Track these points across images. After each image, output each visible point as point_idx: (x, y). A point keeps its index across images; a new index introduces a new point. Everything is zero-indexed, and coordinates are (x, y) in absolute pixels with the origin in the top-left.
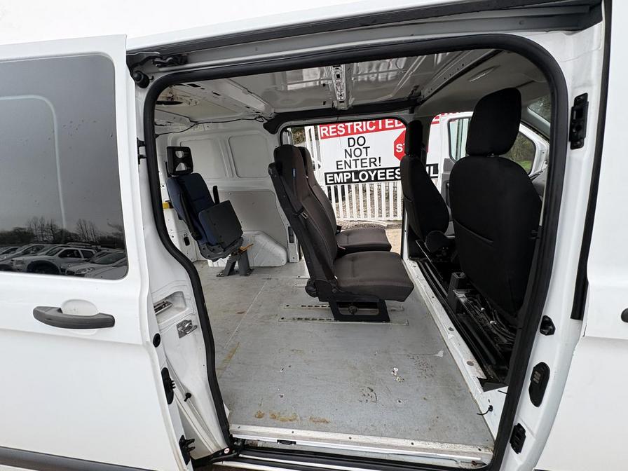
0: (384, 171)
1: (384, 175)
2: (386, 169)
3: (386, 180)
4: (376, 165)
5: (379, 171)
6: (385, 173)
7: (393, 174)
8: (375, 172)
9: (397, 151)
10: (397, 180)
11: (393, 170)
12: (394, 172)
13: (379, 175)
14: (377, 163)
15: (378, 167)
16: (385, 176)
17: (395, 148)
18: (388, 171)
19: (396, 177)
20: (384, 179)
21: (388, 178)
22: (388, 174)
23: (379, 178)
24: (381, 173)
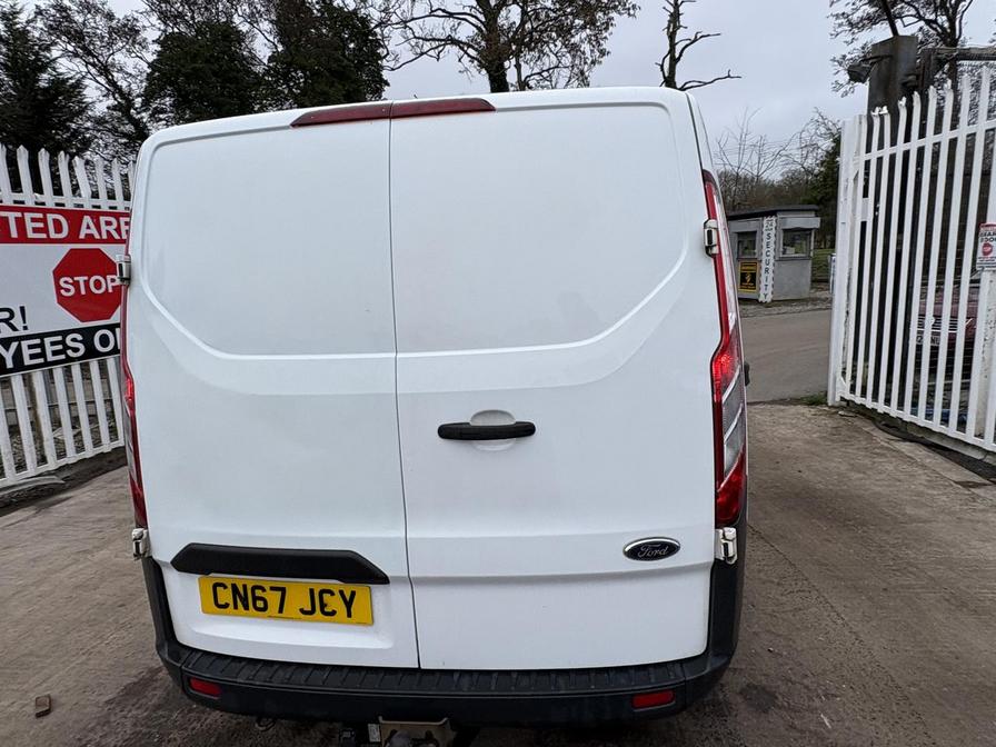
0: (38, 341)
1: (38, 350)
2: (42, 336)
3: (47, 364)
4: (14, 329)
5: (25, 344)
6: (42, 346)
7: (60, 347)
8: (14, 345)
9: (62, 291)
10: (73, 360)
11: (59, 338)
12: (63, 342)
13: (26, 353)
14: (17, 321)
15: (22, 333)
16: (43, 355)
17: (58, 288)
18: (47, 341)
19: (70, 352)
20: (41, 360)
21: (50, 358)
22: (49, 349)
23: (27, 362)
24: (30, 347)
